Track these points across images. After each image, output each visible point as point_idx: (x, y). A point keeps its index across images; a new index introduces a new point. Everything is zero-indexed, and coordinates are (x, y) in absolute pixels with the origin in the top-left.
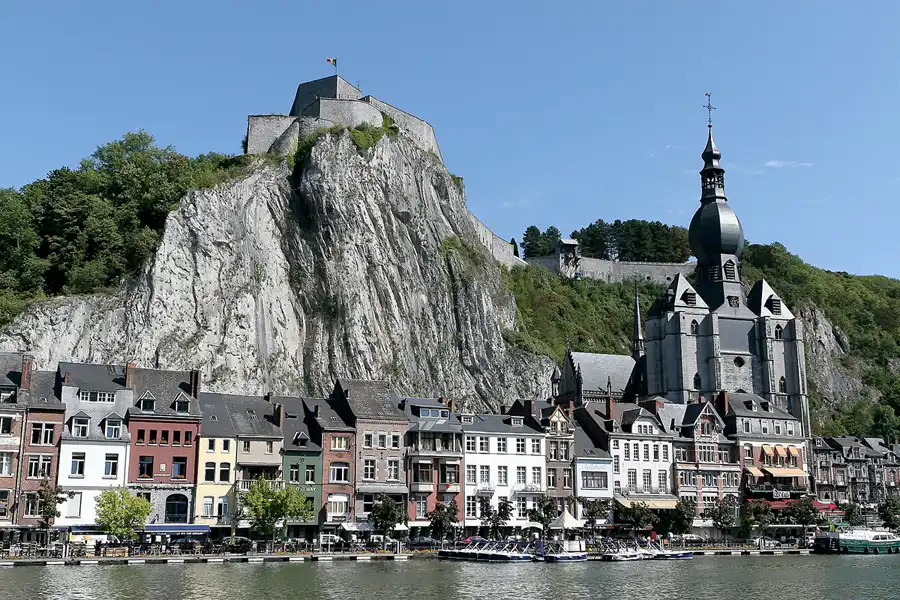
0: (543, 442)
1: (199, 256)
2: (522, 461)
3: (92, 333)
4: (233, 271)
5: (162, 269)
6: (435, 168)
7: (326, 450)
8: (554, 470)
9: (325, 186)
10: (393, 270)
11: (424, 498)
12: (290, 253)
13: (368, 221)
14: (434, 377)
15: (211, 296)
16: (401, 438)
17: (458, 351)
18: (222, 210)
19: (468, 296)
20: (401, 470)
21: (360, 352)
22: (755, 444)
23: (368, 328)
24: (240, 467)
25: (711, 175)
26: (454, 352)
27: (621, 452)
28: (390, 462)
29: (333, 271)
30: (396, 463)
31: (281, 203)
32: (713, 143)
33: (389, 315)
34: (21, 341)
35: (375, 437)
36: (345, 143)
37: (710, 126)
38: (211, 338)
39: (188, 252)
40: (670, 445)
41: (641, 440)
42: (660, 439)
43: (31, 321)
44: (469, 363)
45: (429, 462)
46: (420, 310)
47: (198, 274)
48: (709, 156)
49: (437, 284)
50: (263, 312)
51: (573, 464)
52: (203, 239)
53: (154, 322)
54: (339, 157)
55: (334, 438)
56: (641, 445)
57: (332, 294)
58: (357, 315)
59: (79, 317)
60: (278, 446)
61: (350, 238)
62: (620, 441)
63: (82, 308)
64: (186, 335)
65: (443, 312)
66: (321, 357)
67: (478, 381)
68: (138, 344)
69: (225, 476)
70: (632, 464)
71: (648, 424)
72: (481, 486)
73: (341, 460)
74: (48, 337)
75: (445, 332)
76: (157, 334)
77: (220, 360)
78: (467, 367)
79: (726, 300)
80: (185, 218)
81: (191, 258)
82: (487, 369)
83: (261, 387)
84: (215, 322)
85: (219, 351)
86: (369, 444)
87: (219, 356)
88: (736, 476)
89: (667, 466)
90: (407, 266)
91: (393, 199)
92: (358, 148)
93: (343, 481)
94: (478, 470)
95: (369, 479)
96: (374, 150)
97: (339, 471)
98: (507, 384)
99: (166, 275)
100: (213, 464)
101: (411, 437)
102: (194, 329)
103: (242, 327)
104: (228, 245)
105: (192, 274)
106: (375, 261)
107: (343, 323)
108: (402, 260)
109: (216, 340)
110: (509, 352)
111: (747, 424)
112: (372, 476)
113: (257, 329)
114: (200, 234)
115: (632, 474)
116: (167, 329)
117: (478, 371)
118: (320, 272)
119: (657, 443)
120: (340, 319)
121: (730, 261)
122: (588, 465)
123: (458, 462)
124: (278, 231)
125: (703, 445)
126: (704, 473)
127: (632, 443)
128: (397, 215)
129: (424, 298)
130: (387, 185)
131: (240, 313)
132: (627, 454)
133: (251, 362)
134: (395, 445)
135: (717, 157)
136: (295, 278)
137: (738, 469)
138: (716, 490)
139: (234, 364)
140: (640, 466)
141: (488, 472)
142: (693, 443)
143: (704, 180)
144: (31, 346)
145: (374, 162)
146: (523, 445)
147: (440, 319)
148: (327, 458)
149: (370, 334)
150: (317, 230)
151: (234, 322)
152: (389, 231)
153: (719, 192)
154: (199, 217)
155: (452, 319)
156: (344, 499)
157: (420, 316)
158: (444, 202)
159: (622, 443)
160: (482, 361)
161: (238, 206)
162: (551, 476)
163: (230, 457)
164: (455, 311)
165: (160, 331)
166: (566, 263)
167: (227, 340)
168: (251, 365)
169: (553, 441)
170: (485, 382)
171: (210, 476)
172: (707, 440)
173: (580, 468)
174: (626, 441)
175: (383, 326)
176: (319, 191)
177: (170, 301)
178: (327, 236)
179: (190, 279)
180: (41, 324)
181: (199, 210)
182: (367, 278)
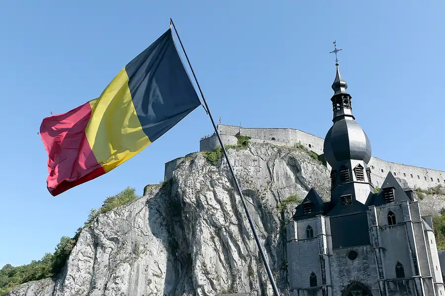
1: (99, 249)
4: (118, 252)
5: (73, 260)
6: (289, 155)
9: (180, 191)
10: (233, 229)
13: (214, 203)
15: (102, 269)
18: (114, 221)
21: (199, 286)
23: (206, 270)
25: (340, 100)
32: (339, 75)
36: (197, 162)
37: (337, 65)
38: (97, 292)
39: (93, 248)
47: (96, 258)
48: (337, 86)
52: (100, 239)
53: (66, 288)
57: (189, 252)
58: (198, 263)
63: (32, 287)
64: (85, 293)
80: (91, 230)
81: (95, 250)
84: (100, 283)
90: (246, 223)
96: (222, 160)
99: (76, 262)
102: (90, 288)
103: (116, 283)
104: (117, 239)
105: (94, 258)
106: (219, 225)
107: (191, 269)
109: (100, 293)
113: (130, 283)
114: (99, 236)
121: (360, 166)
131: (117, 275)
135: (344, 86)
143: (334, 105)
149: (208, 273)
151: (112, 280)
152: (233, 205)
153: (347, 111)
154: (100, 227)
157: (257, 254)
158: (298, 174)
161: (130, 215)
167: (106, 292)
177: (77, 276)
178: (186, 217)
179: (92, 262)
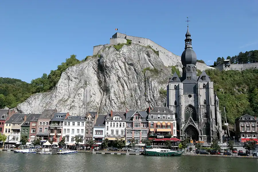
0: (85, 123)
1: (70, 81)
2: (78, 128)
3: (44, 100)
4: (78, 84)
5: (59, 85)
6: (146, 50)
7: (31, 126)
8: (88, 130)
9: (104, 61)
10: (125, 78)
11: (53, 137)
12: (99, 77)
13: (118, 67)
14: (137, 104)
15: (72, 90)
16: (48, 123)
17: (145, 97)
18: (76, 71)
19: (148, 82)
20: (48, 130)
21: (113, 100)
22: (154, 122)
23: (115, 94)
24: (12, 130)
26: (144, 97)
27: (109, 125)
28: (46, 128)
29: (108, 81)
30: (47, 128)
31: (96, 66)
33: (124, 90)
34: (28, 103)
35: (42, 123)
36: (112, 49)
38: (71, 99)
40: (125, 123)
41: (116, 122)
42: (122, 121)
43: (30, 98)
44: (147, 100)
45: (53, 128)
46: (134, 88)
47: (69, 85)
49: (140, 80)
50: (87, 92)
51: (93, 128)
52: (71, 77)
53: (57, 97)
54: (110, 53)
55: (33, 123)
56: (116, 123)
57: (108, 86)
58: (112, 91)
59: (41, 97)
60: (20, 125)
61: (112, 72)
62: (109, 122)
63: (41, 95)
64: (65, 99)
65: (141, 87)
66: (104, 102)
67: (150, 104)
68: (53, 102)
69: (9, 131)
70: (112, 128)
71: (118, 117)
72: (67, 134)
73: (34, 128)
74: (34, 102)
75: (142, 93)
76: (57, 99)
77: (73, 104)
78: (147, 101)
79: (187, 78)
80: (66, 73)
81: (68, 82)
82: (153, 101)
83: (84, 110)
84: (72, 96)
85: (73, 102)
86: (41, 124)
87: (72, 103)
88: (147, 131)
89: (124, 129)
90: (131, 77)
91: (127, 60)
92: (117, 50)
93: (34, 133)
94: (67, 130)
95: (40, 132)
96: (121, 49)
97: (33, 130)
98: (158, 105)
99: (60, 86)
100: (7, 129)
101: (50, 122)
102: (67, 98)
103: (79, 96)
104: (78, 78)
105: (68, 85)
106: (120, 76)
107: (109, 93)
108: (129, 76)
109: (72, 100)
110: (161, 96)
111: (152, 116)
112: (41, 132)
113: (84, 96)
114: (70, 76)
115: (112, 131)
116: (61, 98)
117: (150, 102)
118: (105, 81)
119: (121, 122)
120: (108, 92)
121: (189, 66)
122: (97, 129)
123: (61, 128)
124: (96, 73)
125: (136, 123)
126: (134, 130)
127: (113, 123)
128: (128, 64)
129: (137, 84)
130: (125, 57)
131: (79, 93)
132: (111, 126)
133: (81, 104)
134: (47, 124)
136: (100, 83)
137: (147, 129)
138: (139, 135)
139: (76, 105)
140: (115, 129)
141: (69, 131)
142: (133, 122)
144: (30, 104)
145: (121, 52)
146: (79, 124)
147: (141, 89)
148: (31, 128)
149: (116, 95)
150: (104, 71)
151: (77, 95)
152: (126, 69)
154: (70, 73)
155: (144, 89)
156: (34, 137)
157: (134, 89)
158: (149, 58)
159: (110, 123)
160: (151, 99)
161: (82, 69)
162: (87, 131)
163: (11, 128)
164: (145, 87)
165: (58, 99)
166: (226, 67)
167: (75, 100)
168: (81, 105)
169: (88, 123)
170: (152, 105)
171: (6, 131)
172: (137, 121)
173: (95, 129)
174: (111, 122)
175: (122, 93)
176: (103, 62)
177: (61, 92)
178: (106, 72)
179: (68, 87)
180: (32, 100)
181: (70, 71)
182: (117, 81)
